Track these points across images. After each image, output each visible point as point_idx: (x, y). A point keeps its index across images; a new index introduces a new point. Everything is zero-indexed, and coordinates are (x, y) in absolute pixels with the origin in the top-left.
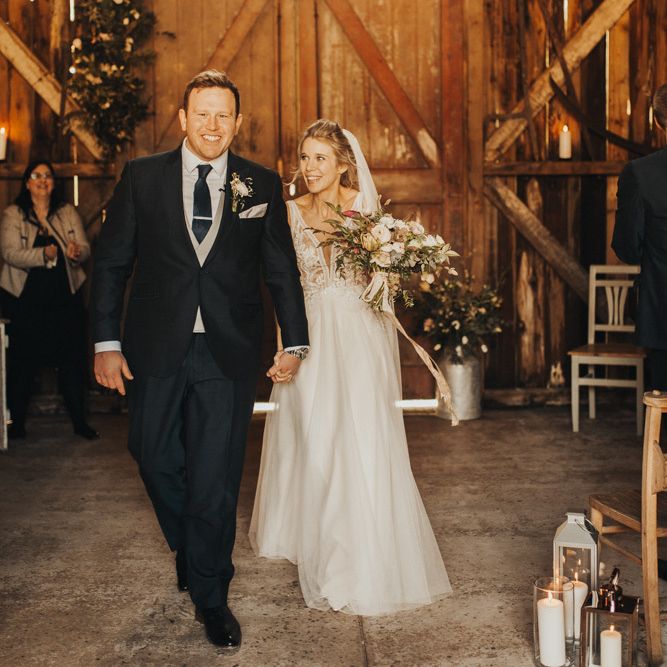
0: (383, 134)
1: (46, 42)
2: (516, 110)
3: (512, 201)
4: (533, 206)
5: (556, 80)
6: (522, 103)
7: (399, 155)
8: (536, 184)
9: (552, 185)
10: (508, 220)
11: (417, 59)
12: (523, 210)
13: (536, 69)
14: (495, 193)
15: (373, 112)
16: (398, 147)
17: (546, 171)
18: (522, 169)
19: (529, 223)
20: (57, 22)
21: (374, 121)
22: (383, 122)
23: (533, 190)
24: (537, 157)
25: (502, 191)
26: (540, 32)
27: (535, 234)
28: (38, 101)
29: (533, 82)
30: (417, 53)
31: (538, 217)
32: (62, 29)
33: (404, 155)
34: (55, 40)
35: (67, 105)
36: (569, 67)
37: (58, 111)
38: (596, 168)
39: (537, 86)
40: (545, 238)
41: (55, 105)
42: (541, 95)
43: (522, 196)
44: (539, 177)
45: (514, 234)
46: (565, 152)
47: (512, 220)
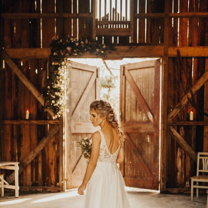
0: (140, 113)
1: (40, 85)
2: (177, 106)
3: (175, 133)
4: (182, 135)
5: (189, 97)
6: (179, 104)
7: (144, 119)
8: (183, 128)
9: (187, 128)
10: (174, 139)
11: (149, 92)
12: (179, 136)
13: (183, 94)
14: (170, 130)
15: (138, 107)
16: (143, 117)
17: (185, 124)
18: (179, 123)
19: (180, 140)
20: (43, 79)
21: (138, 110)
22: (140, 110)
23: (182, 130)
24: (183, 120)
25: (172, 130)
26: (185, 83)
27: (182, 143)
28: (38, 102)
29: (182, 98)
30: (149, 90)
31: (183, 138)
32: (45, 82)
33: (145, 119)
34: (43, 85)
35: (46, 104)
36: (193, 93)
37: (43, 105)
38: (201, 124)
39: (183, 99)
40: (185, 144)
41: (43, 104)
42: (185, 101)
43: (178, 131)
44: (184, 126)
45: (176, 143)
46: (191, 118)
47: (175, 138)
